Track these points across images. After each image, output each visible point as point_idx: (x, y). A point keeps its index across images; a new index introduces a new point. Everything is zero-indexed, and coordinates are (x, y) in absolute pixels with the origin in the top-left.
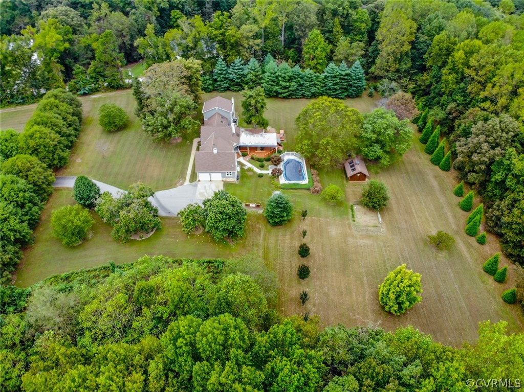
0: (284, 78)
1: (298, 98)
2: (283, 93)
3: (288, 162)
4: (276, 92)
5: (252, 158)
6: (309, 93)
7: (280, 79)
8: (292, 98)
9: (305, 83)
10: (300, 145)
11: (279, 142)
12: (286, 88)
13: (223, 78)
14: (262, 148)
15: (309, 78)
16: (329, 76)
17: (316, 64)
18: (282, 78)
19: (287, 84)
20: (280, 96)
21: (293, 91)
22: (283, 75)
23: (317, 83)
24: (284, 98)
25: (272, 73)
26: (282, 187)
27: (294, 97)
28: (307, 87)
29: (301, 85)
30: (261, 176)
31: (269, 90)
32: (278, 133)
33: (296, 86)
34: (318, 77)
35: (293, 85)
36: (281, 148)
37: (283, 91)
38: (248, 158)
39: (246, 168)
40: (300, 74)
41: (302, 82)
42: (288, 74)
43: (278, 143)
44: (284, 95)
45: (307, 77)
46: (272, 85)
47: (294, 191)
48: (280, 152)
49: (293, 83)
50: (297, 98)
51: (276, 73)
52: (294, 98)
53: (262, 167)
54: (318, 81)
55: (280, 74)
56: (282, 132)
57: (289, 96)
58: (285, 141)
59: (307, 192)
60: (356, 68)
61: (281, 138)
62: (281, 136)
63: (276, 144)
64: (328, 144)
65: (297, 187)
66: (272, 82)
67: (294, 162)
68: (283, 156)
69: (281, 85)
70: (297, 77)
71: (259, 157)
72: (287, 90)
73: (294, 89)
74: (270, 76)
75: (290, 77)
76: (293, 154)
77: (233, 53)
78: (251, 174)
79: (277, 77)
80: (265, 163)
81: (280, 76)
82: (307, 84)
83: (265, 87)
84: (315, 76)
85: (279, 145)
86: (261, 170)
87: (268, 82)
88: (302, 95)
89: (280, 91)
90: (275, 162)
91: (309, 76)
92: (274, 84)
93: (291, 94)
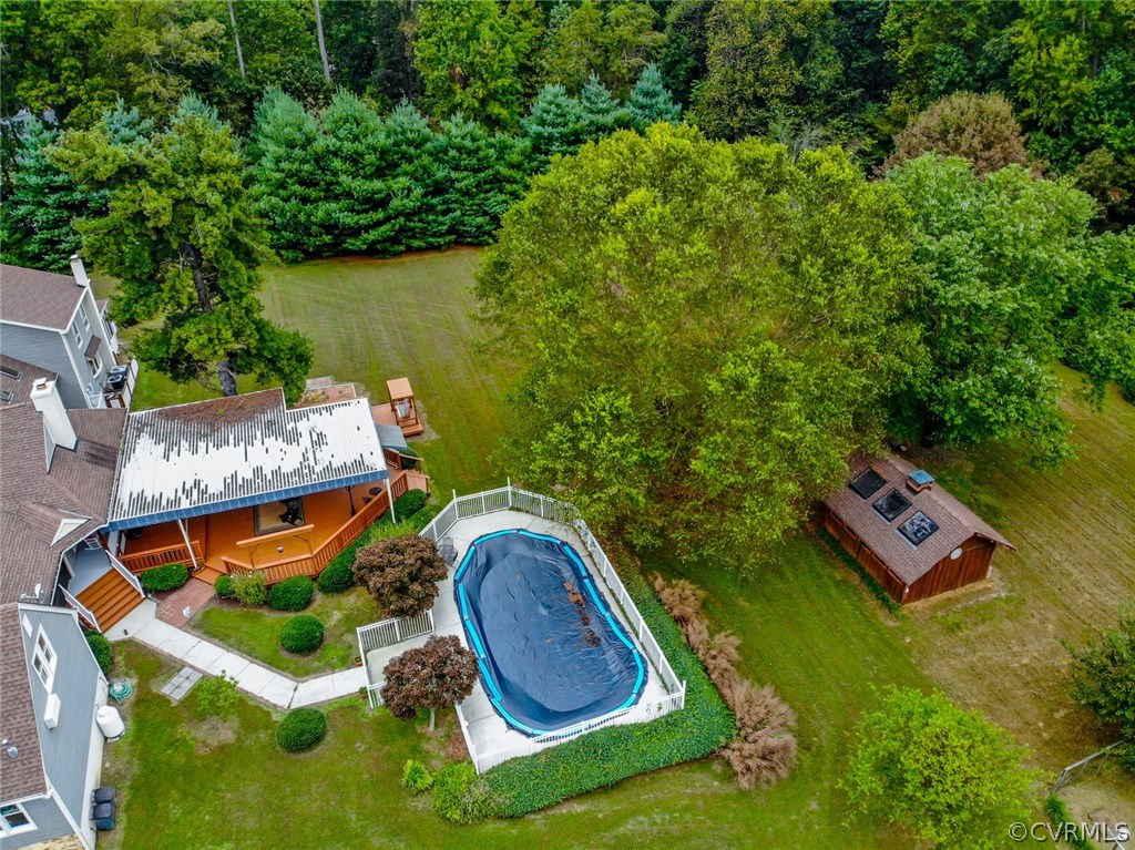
0: (355, 159)
1: (438, 248)
2: (367, 228)
3: (487, 556)
4: (329, 227)
5: (226, 596)
6: (480, 220)
7: (337, 164)
8: (410, 250)
9: (454, 175)
10: (558, 432)
11: (398, 441)
12: (374, 203)
13: (61, 206)
14: (293, 508)
15: (470, 153)
16: (550, 139)
17: (483, 102)
18: (345, 159)
19: (377, 184)
20: (351, 243)
21: (409, 216)
22: (348, 146)
23: (505, 171)
24: (373, 252)
25: (291, 145)
26: (503, 800)
27: (416, 243)
28: (466, 193)
29: (439, 189)
30: (305, 732)
31: (293, 225)
32: (380, 397)
33: (418, 191)
34: (503, 149)
35: (403, 190)
36: (417, 481)
37: (364, 219)
38: (199, 594)
39: (176, 689)
40: (427, 140)
41: (440, 175)
42: (370, 140)
43: (389, 455)
44: (372, 235)
45: (460, 149)
46: (305, 200)
47: (603, 807)
48: (413, 507)
49: (403, 181)
50: (432, 248)
51: (309, 140)
52: (420, 250)
53: (305, 650)
54: (512, 166)
55: (332, 142)
56: (400, 387)
57: (395, 240)
58: (431, 436)
59: (704, 782)
60: (647, 94)
61: (402, 422)
62: (401, 410)
63: (379, 463)
64: (774, 385)
65: (616, 768)
66: (302, 182)
67: (520, 549)
68: (444, 526)
69: (349, 195)
70: (412, 150)
71: (280, 576)
72: (380, 215)
73: (410, 204)
74: (289, 158)
75: (383, 153)
76: (498, 503)
77: (94, 89)
78: (226, 733)
79: (318, 159)
80: (330, 611)
81: (335, 154)
82: (467, 181)
83: (273, 208)
84: (492, 146)
85: (400, 461)
86: (300, 674)
87: (282, 185)
88: (451, 231)
89: (349, 219)
90: (402, 590)
91: (468, 143)
92: (314, 194)
93: (402, 230)
